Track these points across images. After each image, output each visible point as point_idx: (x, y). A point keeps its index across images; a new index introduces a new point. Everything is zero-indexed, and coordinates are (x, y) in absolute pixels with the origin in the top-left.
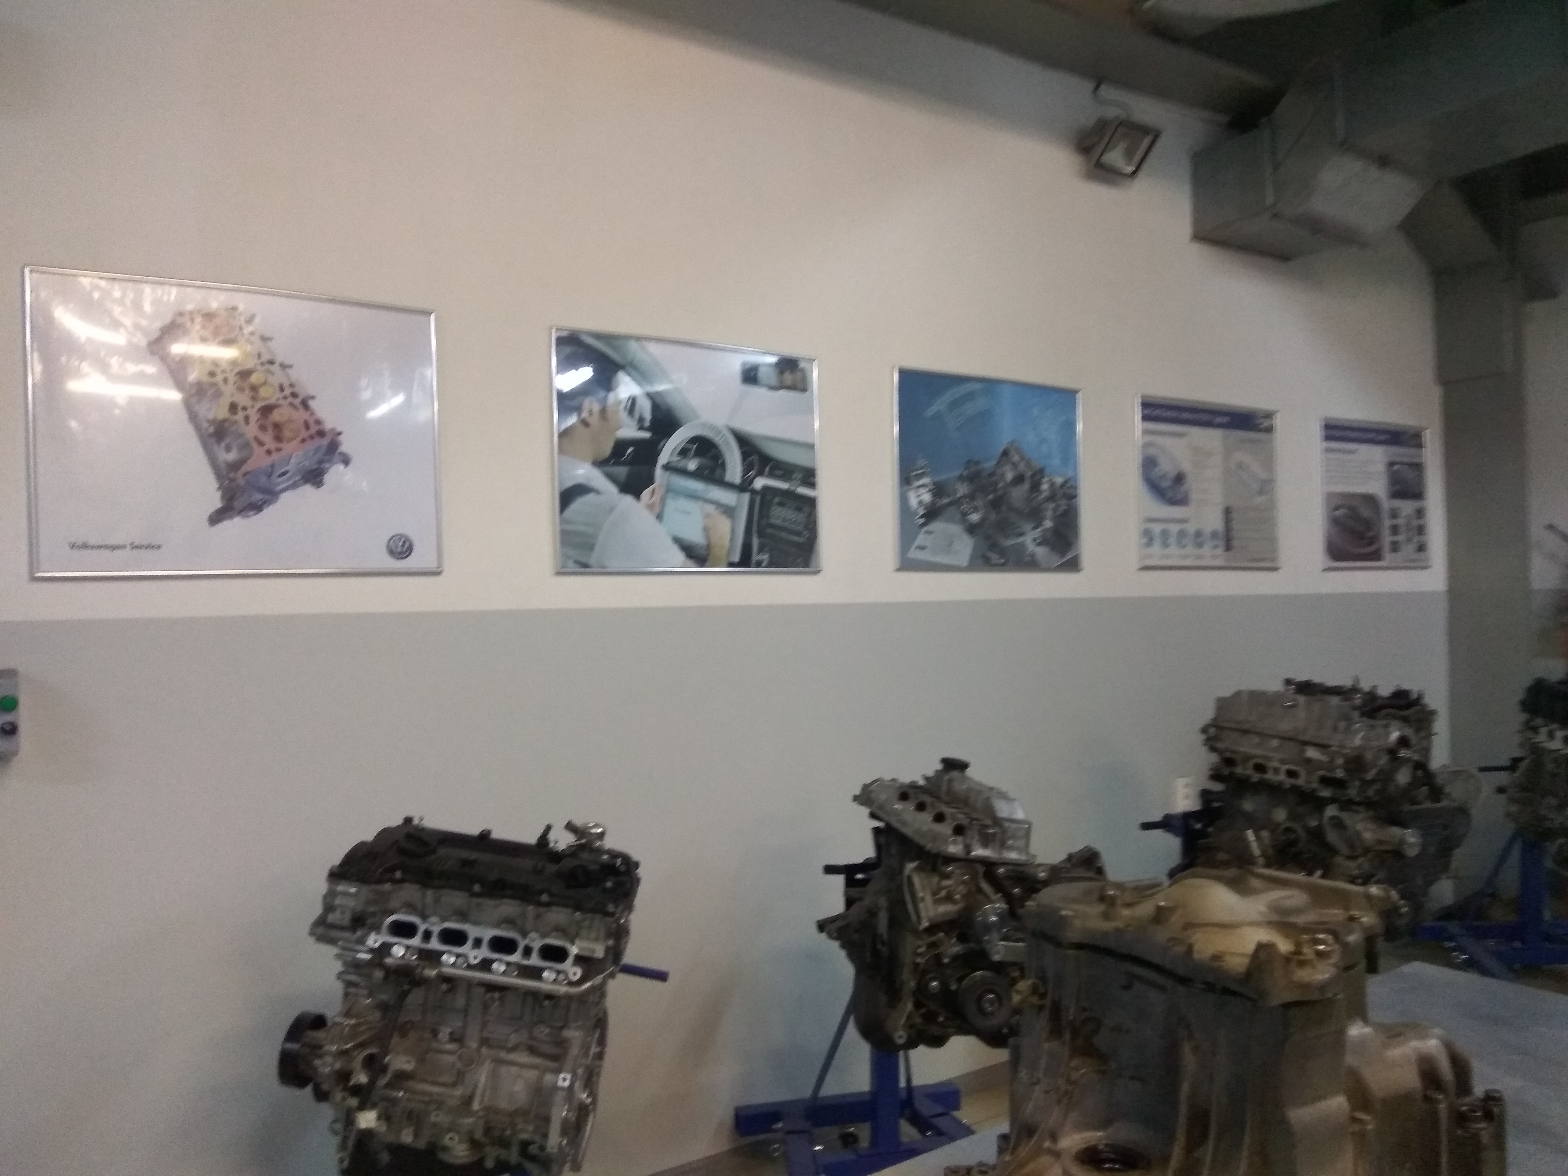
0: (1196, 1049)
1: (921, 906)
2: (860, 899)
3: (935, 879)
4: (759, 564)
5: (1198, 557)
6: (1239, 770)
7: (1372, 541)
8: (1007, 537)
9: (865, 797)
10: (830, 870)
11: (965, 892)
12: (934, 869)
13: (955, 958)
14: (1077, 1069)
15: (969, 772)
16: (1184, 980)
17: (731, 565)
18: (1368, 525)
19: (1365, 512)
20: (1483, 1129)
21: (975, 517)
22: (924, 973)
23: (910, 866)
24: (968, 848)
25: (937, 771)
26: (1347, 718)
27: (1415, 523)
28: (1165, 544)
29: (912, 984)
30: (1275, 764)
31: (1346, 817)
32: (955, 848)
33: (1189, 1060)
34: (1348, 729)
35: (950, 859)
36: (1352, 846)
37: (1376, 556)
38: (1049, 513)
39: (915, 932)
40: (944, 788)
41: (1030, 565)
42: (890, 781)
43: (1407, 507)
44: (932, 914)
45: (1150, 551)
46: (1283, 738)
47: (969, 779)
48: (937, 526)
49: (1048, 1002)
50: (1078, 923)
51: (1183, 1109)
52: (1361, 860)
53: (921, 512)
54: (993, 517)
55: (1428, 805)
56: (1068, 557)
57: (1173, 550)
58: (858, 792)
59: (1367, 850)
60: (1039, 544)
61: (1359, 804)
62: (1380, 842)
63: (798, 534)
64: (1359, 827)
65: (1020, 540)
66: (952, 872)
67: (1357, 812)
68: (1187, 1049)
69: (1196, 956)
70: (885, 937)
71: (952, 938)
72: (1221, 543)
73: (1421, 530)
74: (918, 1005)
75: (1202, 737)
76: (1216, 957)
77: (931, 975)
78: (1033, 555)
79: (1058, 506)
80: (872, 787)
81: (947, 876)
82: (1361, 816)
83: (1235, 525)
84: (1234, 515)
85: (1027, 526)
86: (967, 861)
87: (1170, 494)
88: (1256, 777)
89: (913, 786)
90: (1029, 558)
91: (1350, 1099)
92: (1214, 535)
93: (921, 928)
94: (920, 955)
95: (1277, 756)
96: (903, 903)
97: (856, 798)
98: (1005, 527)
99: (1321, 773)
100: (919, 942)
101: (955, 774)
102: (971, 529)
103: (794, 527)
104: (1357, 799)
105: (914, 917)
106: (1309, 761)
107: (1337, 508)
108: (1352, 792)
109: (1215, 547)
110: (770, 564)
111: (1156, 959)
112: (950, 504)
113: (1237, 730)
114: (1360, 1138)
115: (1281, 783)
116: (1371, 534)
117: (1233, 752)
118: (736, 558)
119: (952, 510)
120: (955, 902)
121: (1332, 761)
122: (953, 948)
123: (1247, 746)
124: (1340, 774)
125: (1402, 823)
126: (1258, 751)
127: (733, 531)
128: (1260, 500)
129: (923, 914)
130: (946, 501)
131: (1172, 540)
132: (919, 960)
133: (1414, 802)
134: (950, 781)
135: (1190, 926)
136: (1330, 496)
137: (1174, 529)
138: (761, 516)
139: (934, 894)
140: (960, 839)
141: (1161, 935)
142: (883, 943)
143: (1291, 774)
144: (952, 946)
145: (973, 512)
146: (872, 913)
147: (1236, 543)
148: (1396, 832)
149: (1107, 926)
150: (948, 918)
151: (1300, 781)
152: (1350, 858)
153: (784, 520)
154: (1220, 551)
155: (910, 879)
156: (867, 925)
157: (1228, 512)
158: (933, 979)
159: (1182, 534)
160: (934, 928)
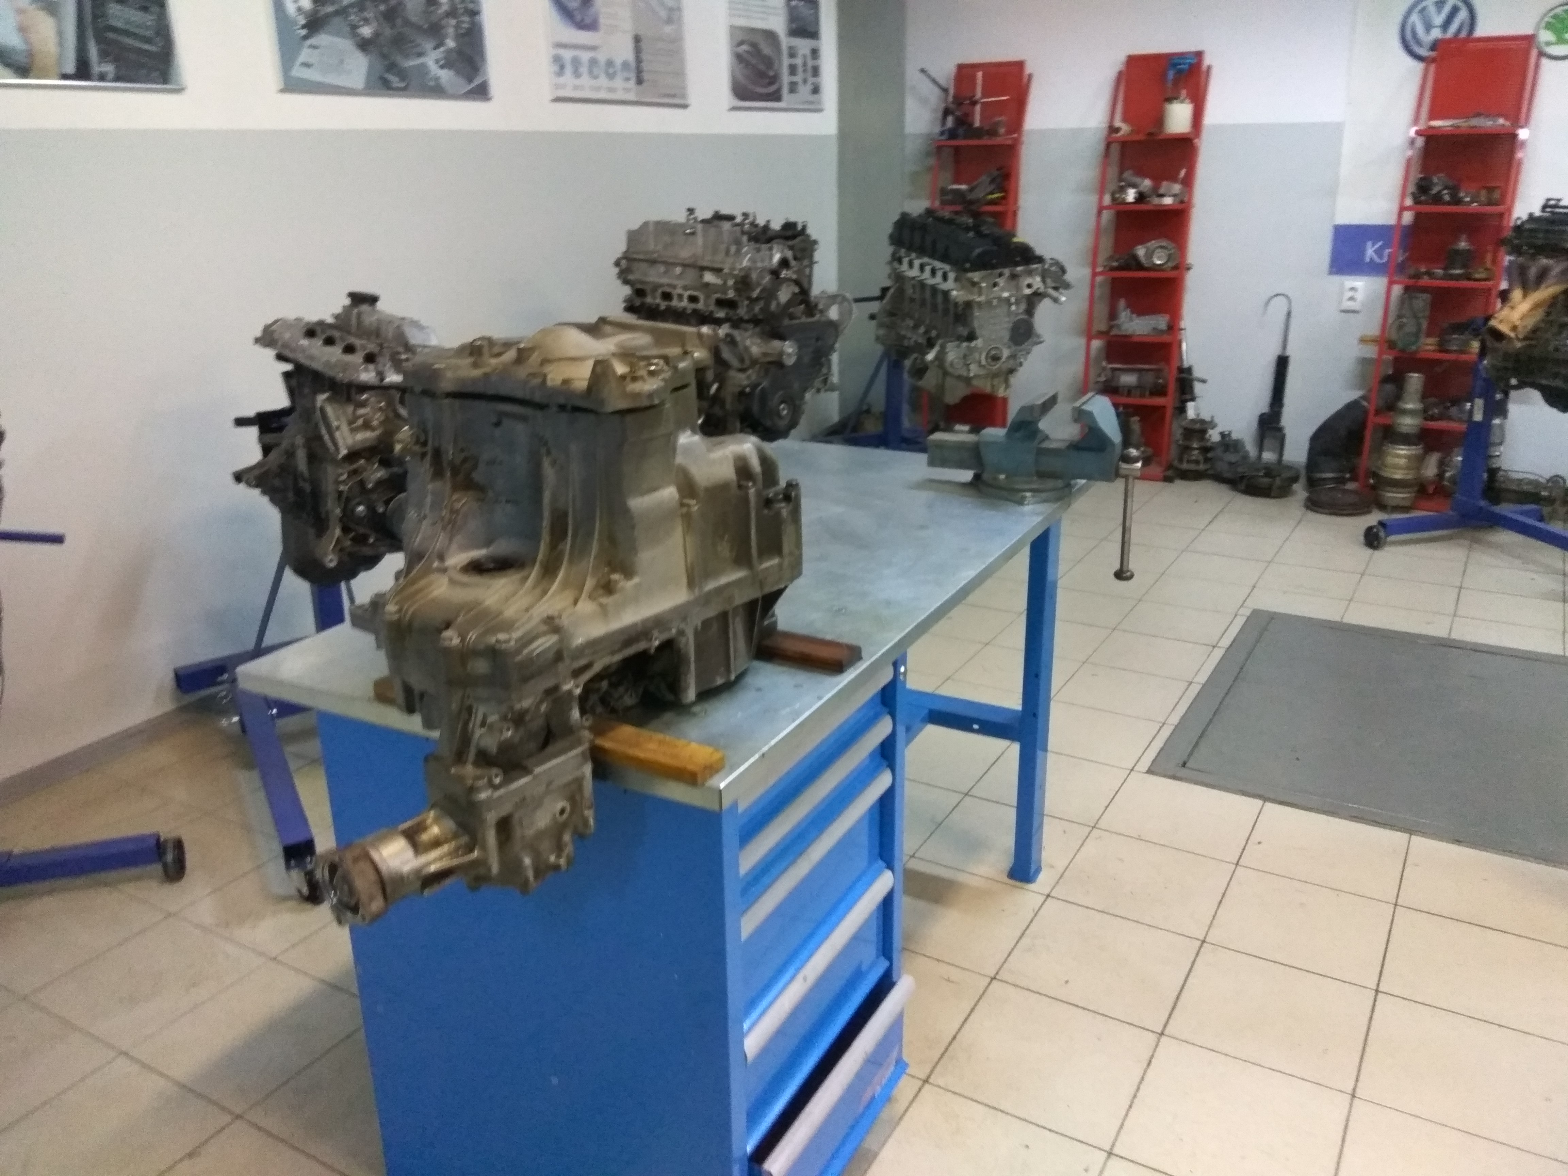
0: (554, 463)
1: (337, 434)
2: (277, 445)
3: (350, 409)
4: (102, 77)
5: (611, 90)
6: (649, 300)
7: (774, 79)
8: (407, 56)
9: (267, 338)
10: (241, 422)
11: (382, 418)
12: (349, 399)
13: (380, 483)
14: (458, 500)
15: (380, 305)
16: (541, 407)
17: (65, 77)
18: (769, 62)
19: (766, 50)
20: (782, 508)
21: (366, 31)
22: (348, 500)
23: (321, 398)
24: (381, 376)
25: (345, 307)
26: (738, 243)
27: (810, 63)
28: (577, 74)
29: (338, 511)
30: (679, 291)
31: (736, 334)
32: (367, 376)
33: (549, 472)
34: (738, 251)
35: (364, 388)
36: (742, 360)
37: (776, 96)
38: (451, 31)
39: (335, 462)
40: (354, 321)
41: (437, 91)
42: (295, 320)
43: (803, 45)
44: (350, 441)
45: (561, 80)
46: (685, 266)
47: (378, 312)
48: (322, 39)
49: (429, 448)
50: (449, 374)
51: (546, 514)
52: (750, 371)
53: (302, 21)
54: (388, 32)
55: (804, 319)
56: (477, 82)
57: (585, 80)
58: (259, 333)
59: (754, 362)
60: (442, 67)
61: (748, 321)
62: (765, 354)
63: (148, 40)
64: (748, 342)
65: (421, 60)
66: (367, 400)
67: (746, 330)
68: (546, 463)
69: (549, 383)
70: (306, 474)
71: (374, 464)
72: (633, 76)
73: (816, 71)
74: (346, 530)
75: (616, 270)
76: (566, 382)
77: (357, 500)
78: (437, 79)
79: (459, 23)
80: (275, 327)
81: (363, 404)
82: (749, 333)
83: (644, 56)
84: (644, 45)
85: (428, 45)
86: (381, 389)
87: (578, 18)
88: (663, 305)
89: (321, 323)
90: (432, 83)
91: (680, 490)
92: (625, 65)
93: (340, 456)
94: (343, 482)
95: (680, 283)
96: (320, 438)
97: (257, 341)
98: (400, 43)
99: (718, 295)
100: (340, 471)
101: (364, 308)
102: (364, 45)
103: (141, 32)
104: (746, 317)
105: (332, 448)
106: (707, 285)
107: (741, 43)
108: (742, 311)
109: (627, 79)
110: (117, 79)
111: (519, 394)
112: (337, 13)
113: (646, 261)
114: (687, 518)
115: (685, 309)
116: (771, 73)
117: (643, 283)
118: (70, 68)
119: (337, 20)
120: (373, 429)
121: (725, 283)
122: (376, 474)
123: (655, 276)
124: (731, 294)
125: (782, 338)
126: (664, 280)
127: (60, 34)
128: (668, 29)
129: (340, 442)
130: (329, 9)
131: (584, 70)
132: (341, 488)
133: (792, 317)
134: (359, 315)
135: (546, 361)
136: (734, 30)
137: (585, 56)
138: (95, 17)
139: (350, 423)
140: (371, 367)
141: (522, 372)
142: (305, 480)
143: (693, 299)
144: (376, 471)
145: (363, 25)
146: (290, 454)
147: (645, 76)
148: (776, 344)
149: (477, 373)
150: (367, 444)
151: (700, 306)
152: (742, 370)
153: (128, 22)
154: (632, 83)
155: (322, 410)
156: (286, 469)
157: (637, 40)
158: (359, 504)
159: (593, 62)
160: (353, 456)
